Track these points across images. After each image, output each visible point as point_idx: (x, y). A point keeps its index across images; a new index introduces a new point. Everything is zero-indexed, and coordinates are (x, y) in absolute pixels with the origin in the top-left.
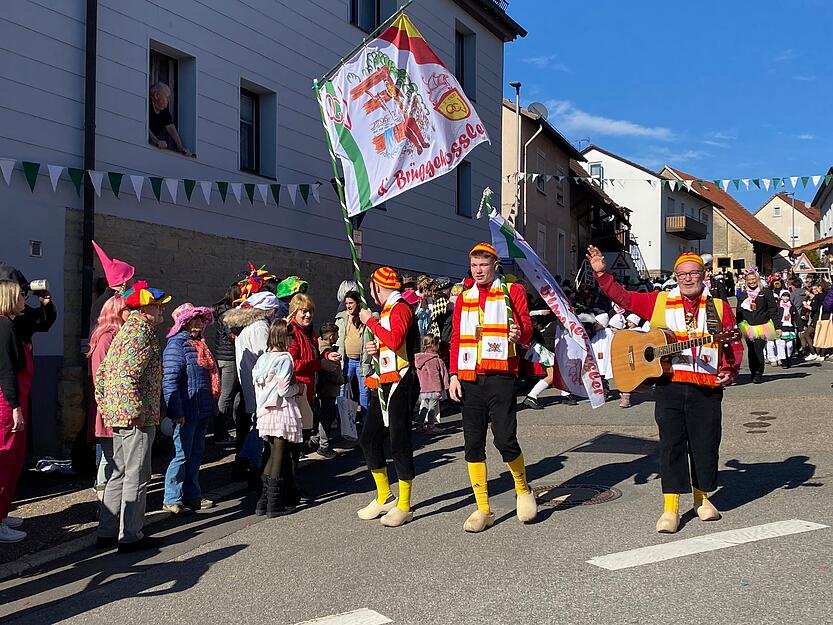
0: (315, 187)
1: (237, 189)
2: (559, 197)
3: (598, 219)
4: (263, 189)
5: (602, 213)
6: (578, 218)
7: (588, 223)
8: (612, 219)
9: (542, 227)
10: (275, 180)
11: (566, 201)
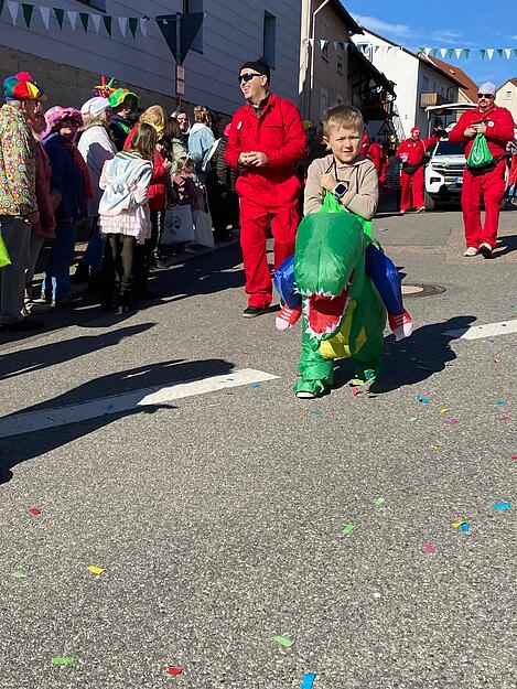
0: (142, 21)
1: (72, 16)
2: (339, 65)
3: (368, 89)
4: (96, 19)
5: (372, 83)
6: (353, 87)
7: (360, 93)
8: (379, 90)
9: (324, 91)
10: (105, 12)
11: (344, 70)
